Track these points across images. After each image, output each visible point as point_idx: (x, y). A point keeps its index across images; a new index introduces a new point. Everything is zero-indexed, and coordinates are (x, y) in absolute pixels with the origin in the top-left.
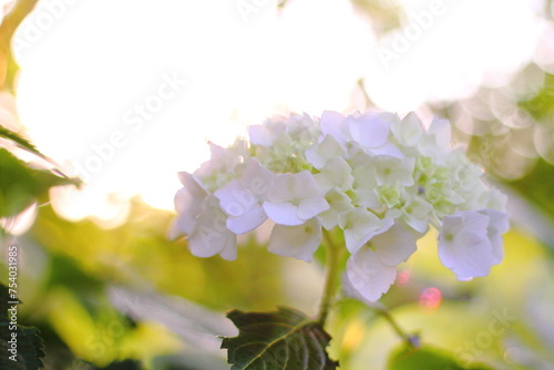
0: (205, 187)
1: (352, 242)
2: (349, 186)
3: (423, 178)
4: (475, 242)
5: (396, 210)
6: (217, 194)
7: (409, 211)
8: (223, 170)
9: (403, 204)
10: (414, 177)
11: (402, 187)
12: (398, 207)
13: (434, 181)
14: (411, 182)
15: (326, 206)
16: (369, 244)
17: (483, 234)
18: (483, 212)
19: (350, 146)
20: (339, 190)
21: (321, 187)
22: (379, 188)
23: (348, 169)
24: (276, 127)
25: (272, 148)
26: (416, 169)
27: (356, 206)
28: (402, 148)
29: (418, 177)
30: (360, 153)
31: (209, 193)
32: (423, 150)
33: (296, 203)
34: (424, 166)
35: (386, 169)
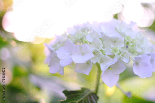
0: (53, 49)
1: (103, 67)
2: (101, 48)
3: (128, 43)
4: (146, 65)
5: (118, 55)
6: (57, 52)
7: (123, 56)
8: (59, 43)
9: (121, 53)
10: (124, 43)
11: (120, 47)
12: (119, 54)
13: (131, 44)
14: (123, 45)
15: (93, 56)
16: (109, 68)
17: (149, 62)
18: (149, 55)
19: (102, 33)
20: (97, 50)
21: (92, 49)
22: (112, 48)
23: (101, 42)
24: (77, 27)
25: (75, 35)
26: (125, 40)
27: (104, 55)
28: (120, 33)
29: (126, 43)
30: (105, 36)
31: (54, 51)
32: (127, 34)
33: (83, 54)
34: (128, 39)
35: (115, 41)
